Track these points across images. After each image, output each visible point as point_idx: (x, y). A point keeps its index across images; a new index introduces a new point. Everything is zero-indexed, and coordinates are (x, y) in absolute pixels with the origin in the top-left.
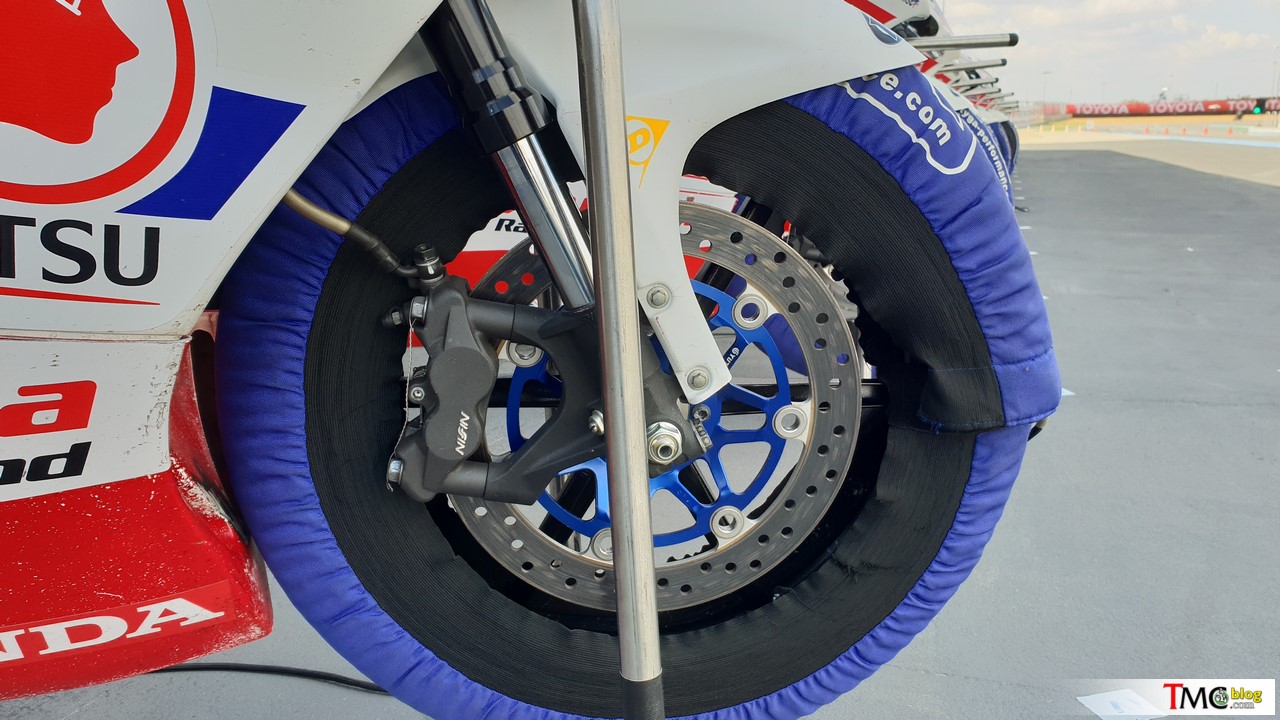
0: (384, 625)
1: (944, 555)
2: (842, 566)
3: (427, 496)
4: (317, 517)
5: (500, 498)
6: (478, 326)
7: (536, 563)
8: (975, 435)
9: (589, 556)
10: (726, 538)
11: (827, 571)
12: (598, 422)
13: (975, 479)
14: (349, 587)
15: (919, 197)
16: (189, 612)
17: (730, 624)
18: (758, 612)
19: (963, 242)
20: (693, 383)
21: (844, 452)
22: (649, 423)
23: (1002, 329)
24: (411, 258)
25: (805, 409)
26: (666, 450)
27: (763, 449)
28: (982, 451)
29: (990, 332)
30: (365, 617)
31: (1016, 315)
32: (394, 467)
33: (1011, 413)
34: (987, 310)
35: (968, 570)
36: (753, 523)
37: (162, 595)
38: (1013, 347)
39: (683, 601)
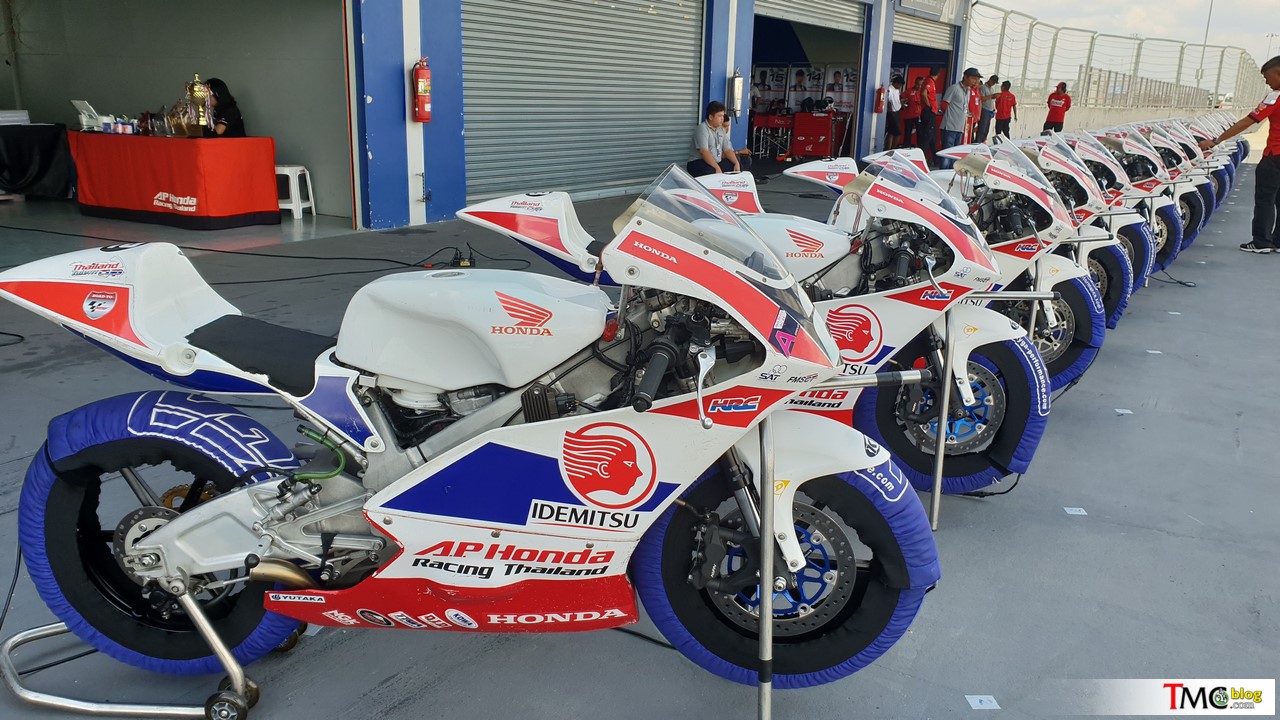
0: (680, 627)
1: (886, 630)
2: (847, 630)
3: (700, 588)
4: (661, 587)
5: (723, 592)
6: (721, 537)
7: (734, 613)
8: (899, 591)
9: (752, 613)
10: (802, 614)
11: (840, 630)
12: (758, 574)
13: (899, 605)
14: (670, 612)
15: (879, 508)
16: (618, 613)
17: (803, 644)
18: (814, 641)
19: (896, 524)
20: (792, 565)
21: (849, 589)
22: (774, 576)
23: (912, 555)
24: (702, 511)
25: (834, 573)
26: (780, 588)
27: (819, 586)
28: (902, 595)
29: (905, 556)
30: (674, 622)
31: (917, 551)
32: (690, 577)
33: (912, 585)
34: (904, 548)
35: (899, 637)
36: (813, 610)
37: (612, 607)
38: (916, 561)
39: (786, 634)
